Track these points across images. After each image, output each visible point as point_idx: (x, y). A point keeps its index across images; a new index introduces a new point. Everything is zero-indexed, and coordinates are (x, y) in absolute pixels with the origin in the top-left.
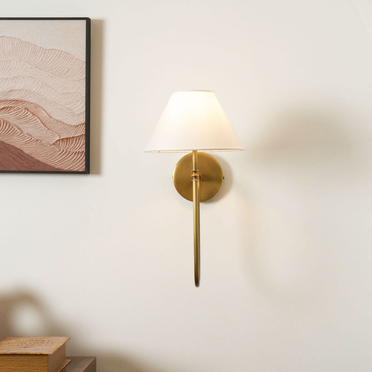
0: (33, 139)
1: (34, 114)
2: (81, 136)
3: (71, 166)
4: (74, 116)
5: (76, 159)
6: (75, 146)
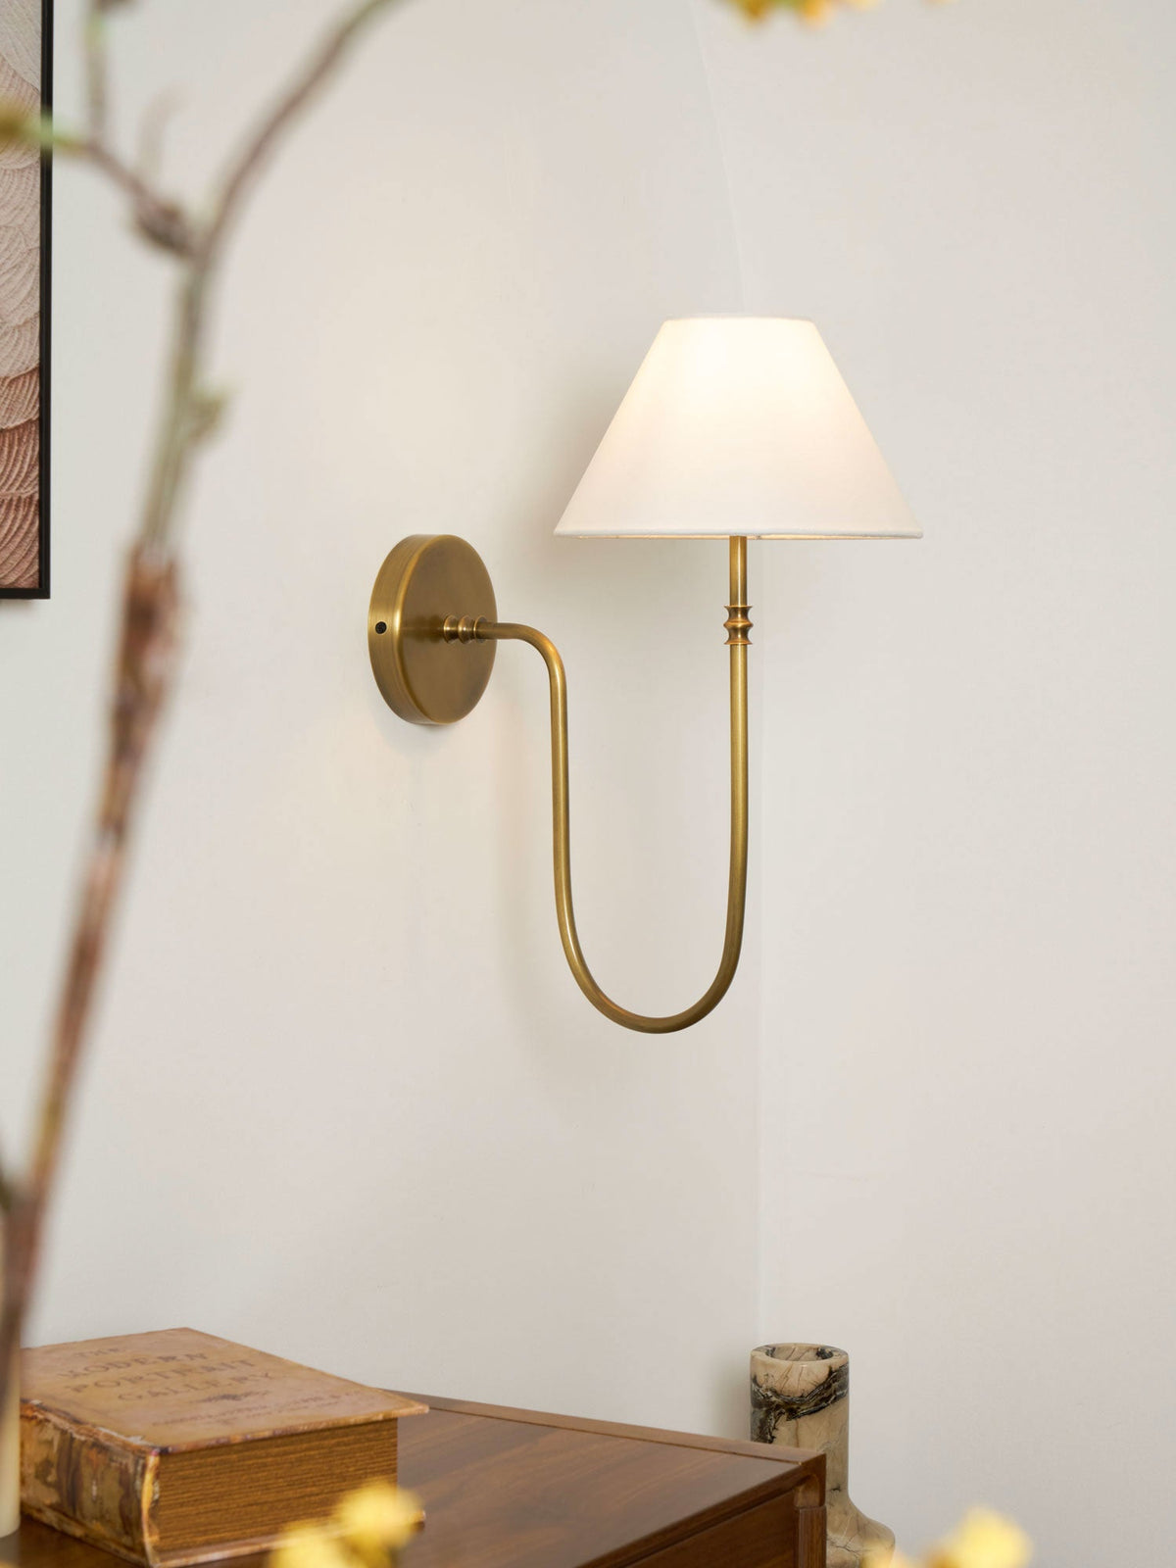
2: (24, 426)
5: (10, 530)
6: (8, 469)
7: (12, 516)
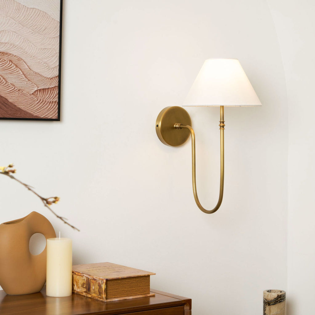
0: (16, 89)
1: (17, 66)
2: (54, 87)
3: (47, 114)
4: (50, 69)
5: (50, 107)
6: (50, 96)
7: (51, 105)
